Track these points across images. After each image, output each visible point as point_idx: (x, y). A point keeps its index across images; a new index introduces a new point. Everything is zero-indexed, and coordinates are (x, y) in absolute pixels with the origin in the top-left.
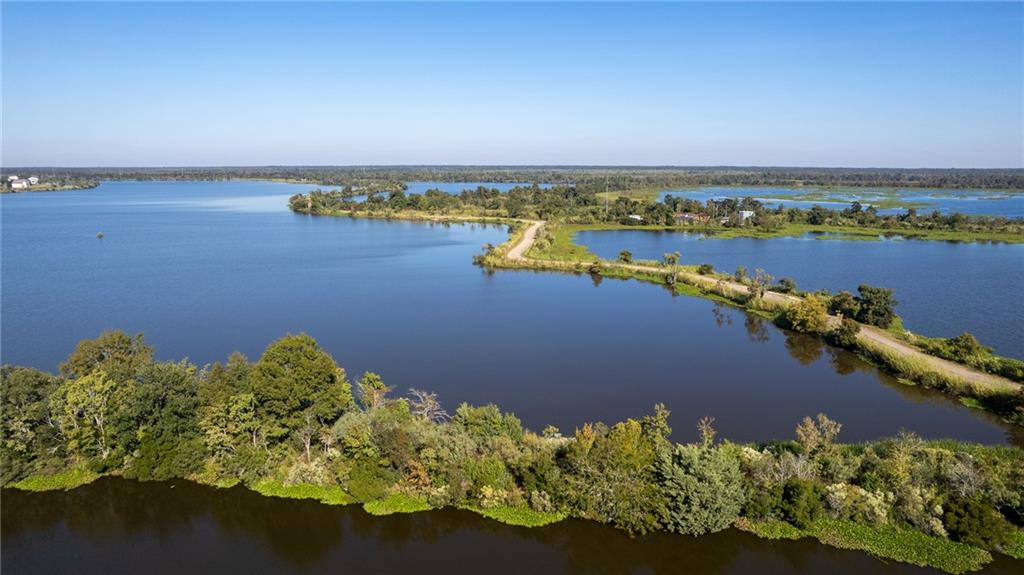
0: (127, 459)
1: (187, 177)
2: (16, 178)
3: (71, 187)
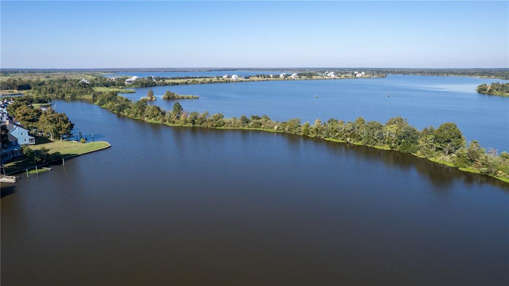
0: (398, 146)
1: (426, 74)
2: (357, 72)
3: (376, 77)
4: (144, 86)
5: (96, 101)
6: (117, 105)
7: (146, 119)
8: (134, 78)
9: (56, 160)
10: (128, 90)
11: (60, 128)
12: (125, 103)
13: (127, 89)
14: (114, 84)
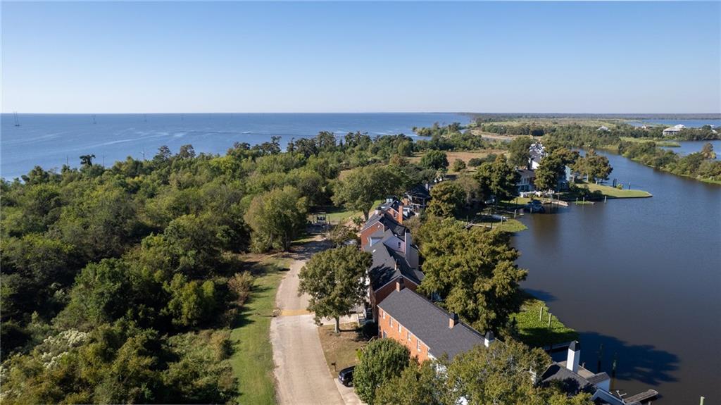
4: (695, 138)
5: (623, 153)
6: (656, 158)
7: (699, 177)
8: (678, 128)
9: (598, 197)
10: (669, 143)
11: (599, 171)
12: (668, 156)
13: (667, 142)
14: (646, 134)
